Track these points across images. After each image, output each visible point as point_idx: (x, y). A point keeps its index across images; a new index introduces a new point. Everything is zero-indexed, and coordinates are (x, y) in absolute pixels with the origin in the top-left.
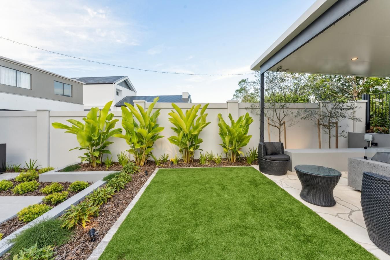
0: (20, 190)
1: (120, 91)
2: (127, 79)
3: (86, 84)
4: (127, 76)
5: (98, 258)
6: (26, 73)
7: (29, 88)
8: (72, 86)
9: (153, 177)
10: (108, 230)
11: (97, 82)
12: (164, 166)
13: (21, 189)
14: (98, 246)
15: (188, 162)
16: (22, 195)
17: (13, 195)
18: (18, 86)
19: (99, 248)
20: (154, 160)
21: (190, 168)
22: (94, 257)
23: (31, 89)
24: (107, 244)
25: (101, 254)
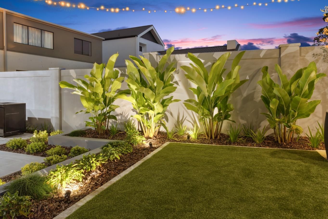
0: (30, 150)
1: (144, 45)
2: (152, 30)
3: (106, 40)
4: (152, 25)
5: (65, 218)
6: (49, 32)
7: (52, 48)
8: (91, 42)
9: (158, 151)
10: (86, 196)
11: (117, 36)
12: (177, 140)
13: (32, 149)
14: (69, 208)
15: (211, 138)
16: (32, 154)
17: (26, 153)
18: (42, 47)
19: (70, 210)
20: (165, 131)
21: (213, 145)
22: (62, 216)
23: (53, 49)
24: (79, 208)
25: (69, 215)
